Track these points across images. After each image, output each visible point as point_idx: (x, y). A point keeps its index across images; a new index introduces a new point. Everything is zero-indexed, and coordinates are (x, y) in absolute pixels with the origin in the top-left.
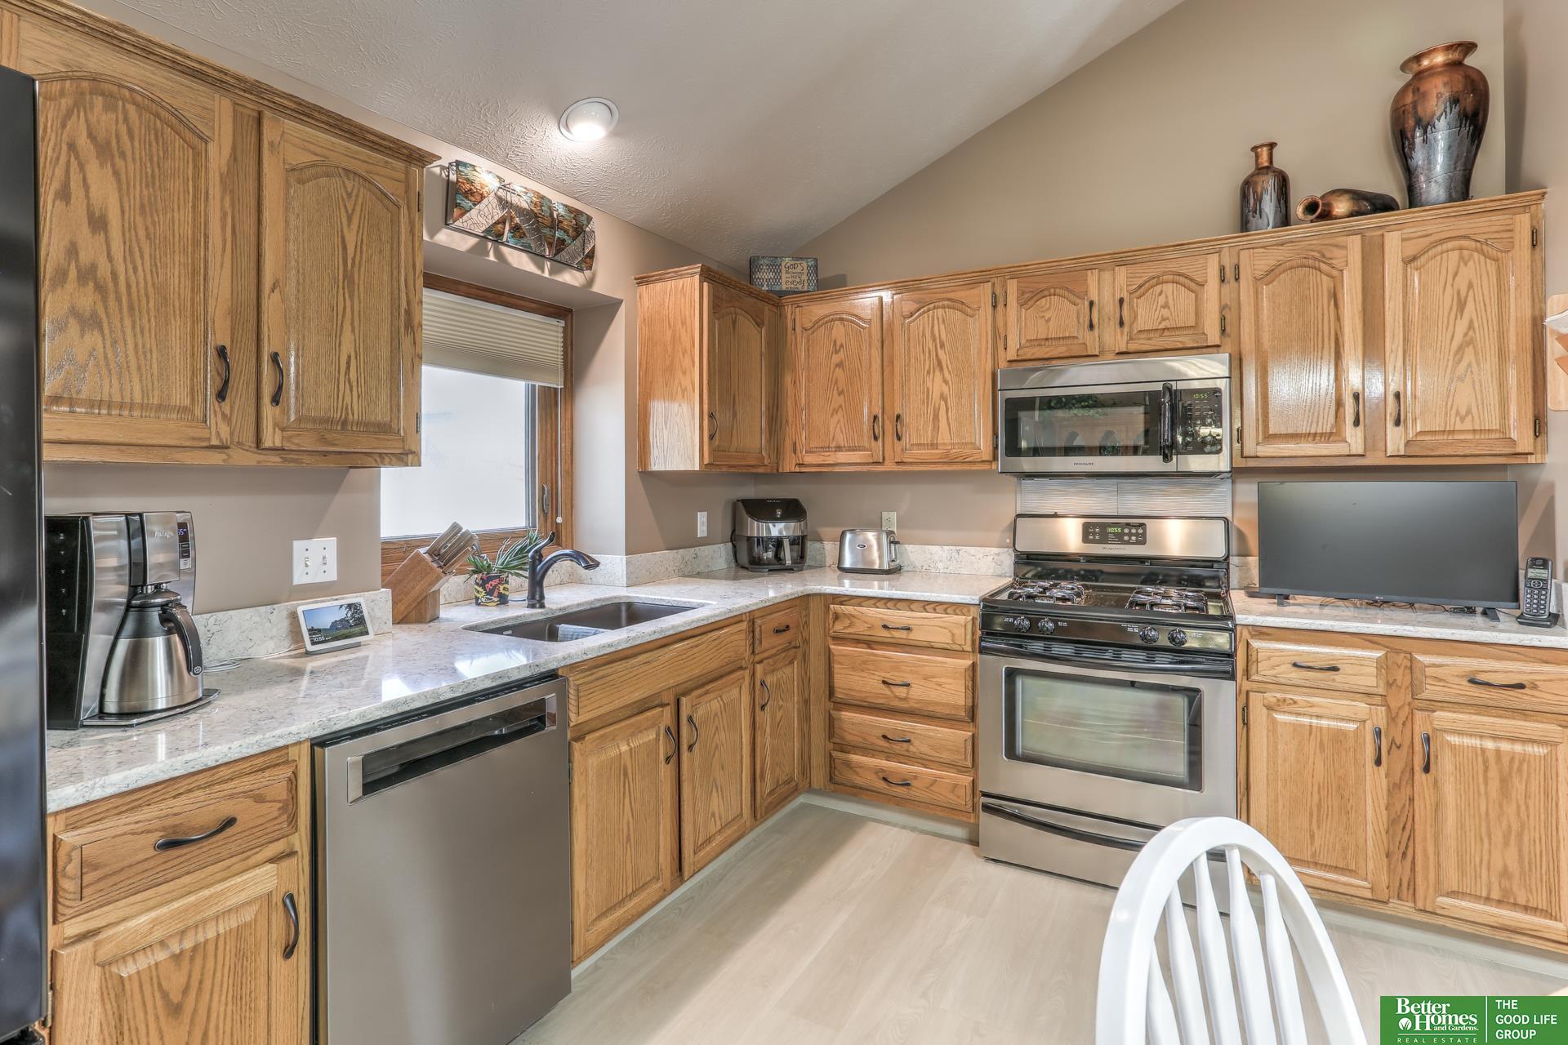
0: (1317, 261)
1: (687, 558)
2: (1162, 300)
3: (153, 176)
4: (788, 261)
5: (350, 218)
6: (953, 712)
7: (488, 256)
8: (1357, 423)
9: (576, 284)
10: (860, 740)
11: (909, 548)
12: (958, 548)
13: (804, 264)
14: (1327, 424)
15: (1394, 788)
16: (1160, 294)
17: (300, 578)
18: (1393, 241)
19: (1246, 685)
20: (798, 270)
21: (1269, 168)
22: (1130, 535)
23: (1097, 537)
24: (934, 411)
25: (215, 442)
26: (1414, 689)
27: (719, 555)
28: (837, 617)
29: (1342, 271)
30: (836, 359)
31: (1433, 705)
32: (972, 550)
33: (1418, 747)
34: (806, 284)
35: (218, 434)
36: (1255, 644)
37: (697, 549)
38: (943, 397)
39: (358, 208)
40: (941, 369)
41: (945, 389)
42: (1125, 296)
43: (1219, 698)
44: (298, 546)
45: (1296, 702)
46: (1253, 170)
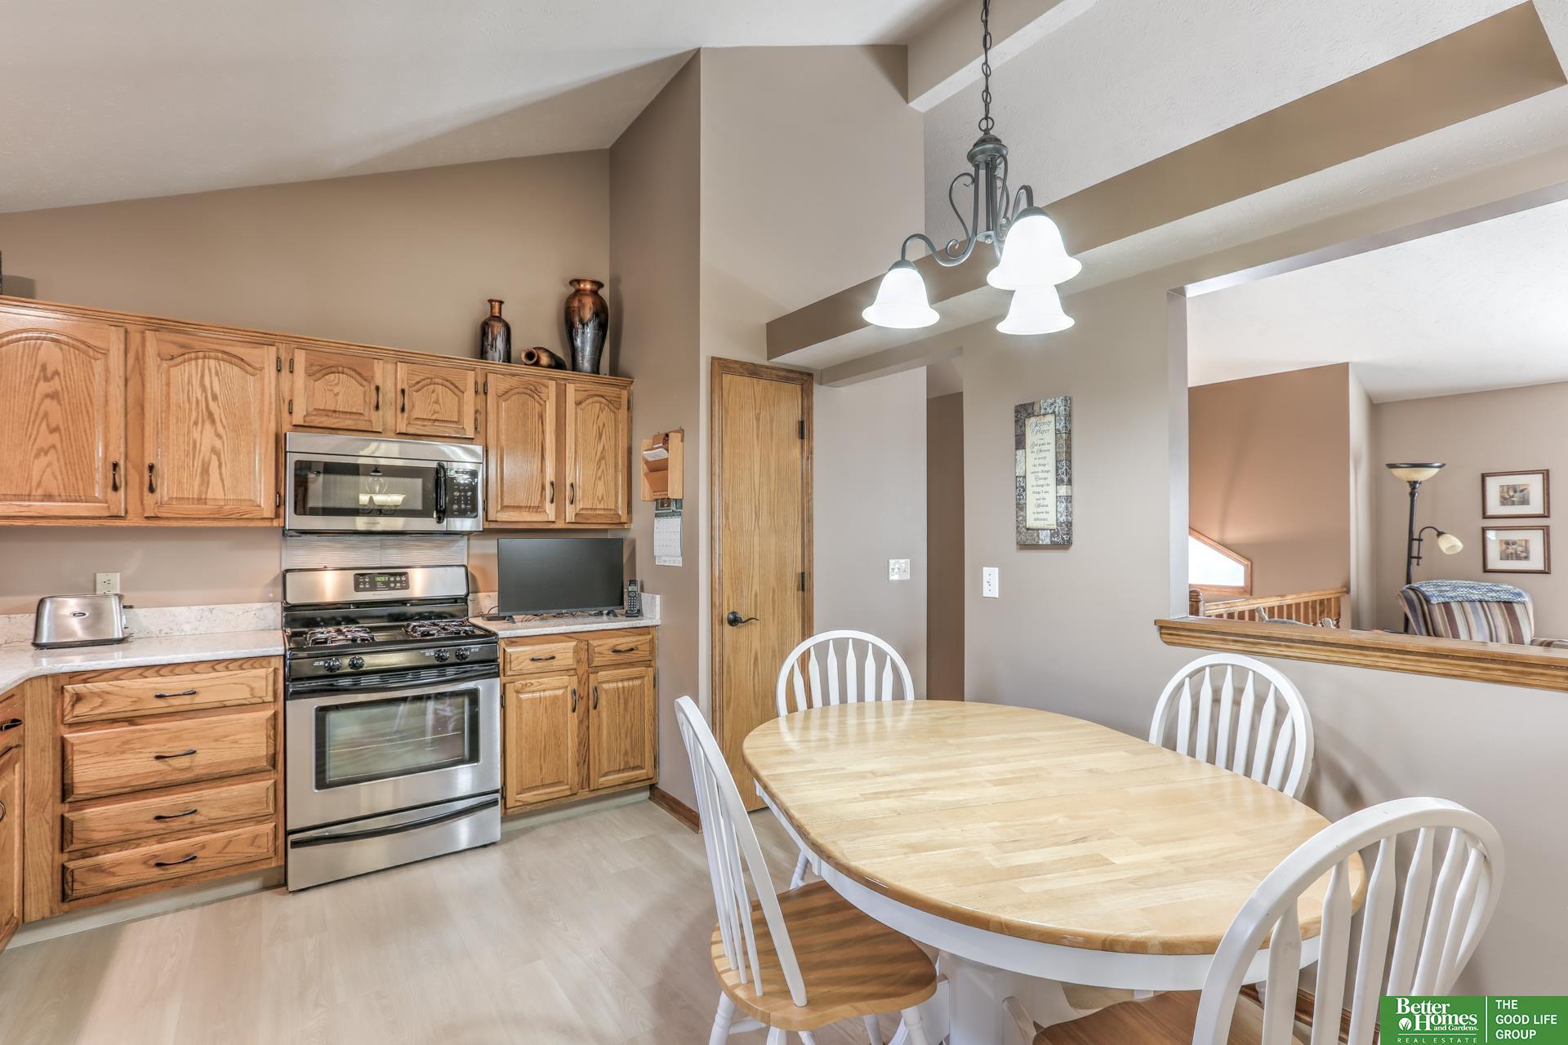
0: (534, 391)
2: (434, 397)
8: (552, 501)
14: (535, 502)
15: (581, 722)
16: (433, 392)
18: (571, 388)
19: (504, 679)
21: (499, 318)
22: (395, 582)
23: (367, 586)
24: (203, 464)
26: (589, 661)
29: (545, 402)
31: (596, 671)
33: (591, 696)
36: (509, 650)
38: (214, 450)
40: (213, 422)
41: (218, 443)
42: (406, 387)
43: (492, 691)
45: (532, 684)
46: (489, 315)
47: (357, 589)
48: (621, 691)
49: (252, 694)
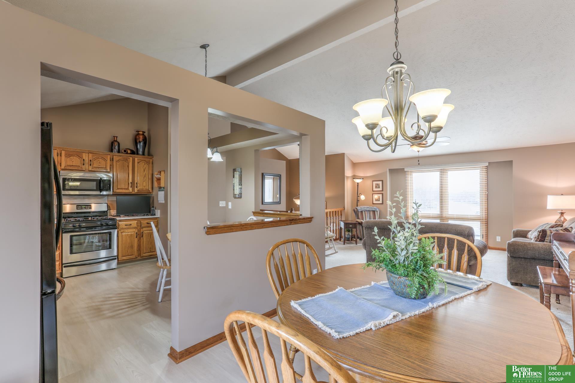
0: (126, 160)
2: (99, 162)
8: (131, 187)
14: (127, 187)
15: (138, 240)
16: (99, 160)
18: (136, 159)
19: (118, 230)
21: (116, 141)
22: (87, 207)
23: (80, 208)
26: (141, 226)
29: (129, 162)
31: (143, 228)
33: (141, 234)
36: (119, 223)
42: (91, 159)
43: (115, 233)
45: (126, 231)
46: (113, 140)
47: (77, 209)
48: (149, 233)
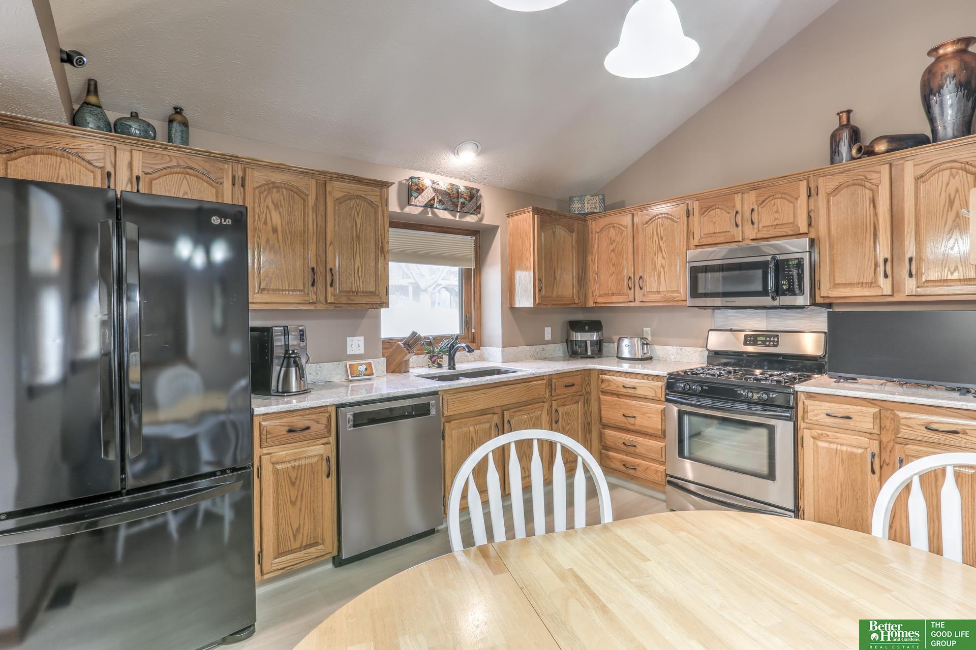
1: (538, 350)
2: (775, 208)
3: (291, 211)
4: (588, 197)
5: (358, 214)
6: (656, 433)
7: (428, 214)
8: (885, 276)
9: (473, 221)
10: (614, 444)
11: (657, 347)
12: (681, 348)
13: (597, 198)
14: (869, 278)
16: (774, 205)
17: (349, 352)
18: (908, 165)
20: (594, 201)
21: (847, 125)
22: (770, 341)
23: (752, 343)
24: (658, 274)
25: (311, 301)
26: (896, 432)
27: (559, 349)
28: (603, 381)
29: (878, 186)
30: (611, 247)
31: (906, 441)
32: (689, 349)
33: (897, 465)
34: (598, 208)
35: (312, 298)
37: (544, 346)
38: (662, 266)
39: (361, 209)
40: (661, 252)
41: (663, 261)
42: (755, 207)
44: (349, 339)
45: (828, 436)
46: (837, 126)
49: (655, 395)
